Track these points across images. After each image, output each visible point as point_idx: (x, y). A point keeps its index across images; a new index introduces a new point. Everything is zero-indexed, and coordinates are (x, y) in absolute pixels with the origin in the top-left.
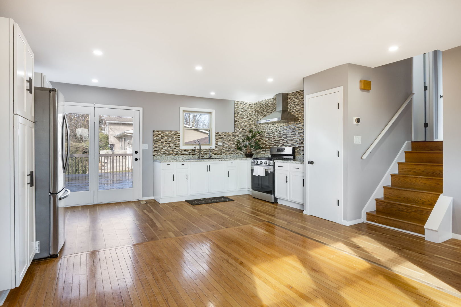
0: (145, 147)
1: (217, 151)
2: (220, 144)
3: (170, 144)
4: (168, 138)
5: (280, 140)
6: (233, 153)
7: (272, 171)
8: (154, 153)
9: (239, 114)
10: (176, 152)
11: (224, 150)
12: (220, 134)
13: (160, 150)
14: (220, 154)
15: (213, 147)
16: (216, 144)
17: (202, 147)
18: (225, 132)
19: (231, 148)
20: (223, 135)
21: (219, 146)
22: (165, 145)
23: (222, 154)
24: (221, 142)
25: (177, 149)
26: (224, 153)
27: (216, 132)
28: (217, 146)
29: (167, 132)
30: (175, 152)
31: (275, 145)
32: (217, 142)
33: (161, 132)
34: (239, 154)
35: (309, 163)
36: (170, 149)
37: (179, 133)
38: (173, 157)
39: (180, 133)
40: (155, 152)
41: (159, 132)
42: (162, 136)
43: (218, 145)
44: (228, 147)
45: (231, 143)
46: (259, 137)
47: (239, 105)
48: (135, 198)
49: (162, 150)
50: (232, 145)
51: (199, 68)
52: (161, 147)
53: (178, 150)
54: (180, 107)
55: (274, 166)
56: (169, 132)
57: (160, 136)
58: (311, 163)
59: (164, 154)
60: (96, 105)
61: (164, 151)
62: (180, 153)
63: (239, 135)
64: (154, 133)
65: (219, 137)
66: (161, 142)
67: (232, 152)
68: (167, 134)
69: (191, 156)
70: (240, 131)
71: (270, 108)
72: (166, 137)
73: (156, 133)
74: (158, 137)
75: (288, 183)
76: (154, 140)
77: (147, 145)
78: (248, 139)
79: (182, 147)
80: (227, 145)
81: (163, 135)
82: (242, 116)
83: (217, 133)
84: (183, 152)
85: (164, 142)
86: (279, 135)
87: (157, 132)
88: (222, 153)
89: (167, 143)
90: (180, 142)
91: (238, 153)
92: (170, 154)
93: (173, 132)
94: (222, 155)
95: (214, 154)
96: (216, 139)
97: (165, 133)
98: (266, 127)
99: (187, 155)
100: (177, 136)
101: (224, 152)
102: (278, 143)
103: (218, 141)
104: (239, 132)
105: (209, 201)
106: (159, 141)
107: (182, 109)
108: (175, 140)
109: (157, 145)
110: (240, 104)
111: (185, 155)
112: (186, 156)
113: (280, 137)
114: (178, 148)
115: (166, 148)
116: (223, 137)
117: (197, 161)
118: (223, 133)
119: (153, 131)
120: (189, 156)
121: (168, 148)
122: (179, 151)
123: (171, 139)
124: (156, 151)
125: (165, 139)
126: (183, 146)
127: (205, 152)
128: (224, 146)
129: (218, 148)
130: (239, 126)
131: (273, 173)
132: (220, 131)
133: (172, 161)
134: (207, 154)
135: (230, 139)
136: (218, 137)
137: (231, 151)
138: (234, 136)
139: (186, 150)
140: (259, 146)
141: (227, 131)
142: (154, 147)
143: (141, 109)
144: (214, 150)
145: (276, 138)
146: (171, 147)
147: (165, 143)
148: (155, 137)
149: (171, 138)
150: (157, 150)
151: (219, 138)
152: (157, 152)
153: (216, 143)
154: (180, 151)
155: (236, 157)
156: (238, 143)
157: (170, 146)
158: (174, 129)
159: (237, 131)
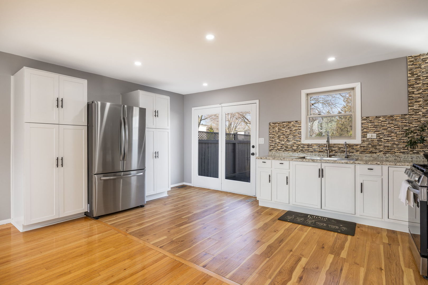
0: (262, 141)
1: (365, 148)
2: (372, 136)
3: (289, 138)
4: (286, 130)
6: (403, 153)
8: (270, 148)
9: (422, 78)
10: (296, 148)
11: (382, 147)
12: (373, 119)
13: (276, 145)
14: (371, 152)
15: (357, 140)
16: (364, 136)
17: (332, 141)
18: (384, 117)
20: (380, 122)
21: (369, 140)
22: (283, 139)
23: (376, 153)
24: (374, 133)
25: (297, 143)
26: (381, 151)
27: (362, 118)
28: (365, 139)
29: (285, 124)
30: (294, 148)
32: (365, 134)
33: (278, 124)
36: (288, 144)
37: (300, 123)
39: (302, 123)
40: (272, 147)
41: (276, 125)
42: (279, 129)
43: (368, 138)
44: (392, 140)
45: (399, 134)
47: (420, 62)
49: (279, 145)
50: (402, 138)
52: (278, 141)
53: (299, 145)
54: (301, 90)
56: (287, 124)
57: (277, 129)
59: (281, 149)
60: (223, 105)
61: (282, 145)
62: (301, 148)
63: (422, 119)
64: (270, 126)
65: (370, 124)
66: (277, 135)
67: (402, 150)
68: (285, 126)
69: (317, 153)
72: (283, 130)
73: (272, 125)
74: (274, 130)
76: (270, 133)
77: (263, 139)
79: (304, 141)
80: (390, 138)
81: (280, 127)
83: (365, 119)
84: (305, 148)
85: (281, 135)
87: (274, 125)
88: (377, 151)
89: (285, 136)
90: (302, 134)
92: (288, 150)
93: (292, 123)
94: (375, 155)
95: (358, 152)
96: (363, 128)
97: (282, 125)
99: (311, 152)
100: (297, 127)
101: (381, 149)
103: (369, 131)
104: (420, 113)
106: (275, 135)
107: (304, 92)
108: (294, 132)
109: (273, 139)
110: (424, 60)
111: (308, 151)
114: (299, 143)
115: (283, 143)
116: (380, 124)
119: (270, 124)
120: (314, 153)
121: (286, 143)
122: (299, 147)
123: (289, 132)
124: (272, 145)
125: (282, 132)
126: (305, 139)
127: (341, 149)
128: (383, 140)
129: (368, 143)
130: (421, 103)
132: (372, 114)
134: (344, 151)
135: (395, 126)
136: (367, 126)
137: (399, 149)
138: (407, 121)
139: (308, 145)
141: (389, 114)
142: (270, 141)
143: (257, 101)
144: (359, 146)
147: (282, 137)
148: (272, 130)
149: (289, 130)
150: (273, 144)
151: (369, 127)
152: (273, 147)
153: (363, 134)
154: (301, 146)
155: (411, 160)
157: (289, 140)
158: (294, 119)
159: (416, 111)
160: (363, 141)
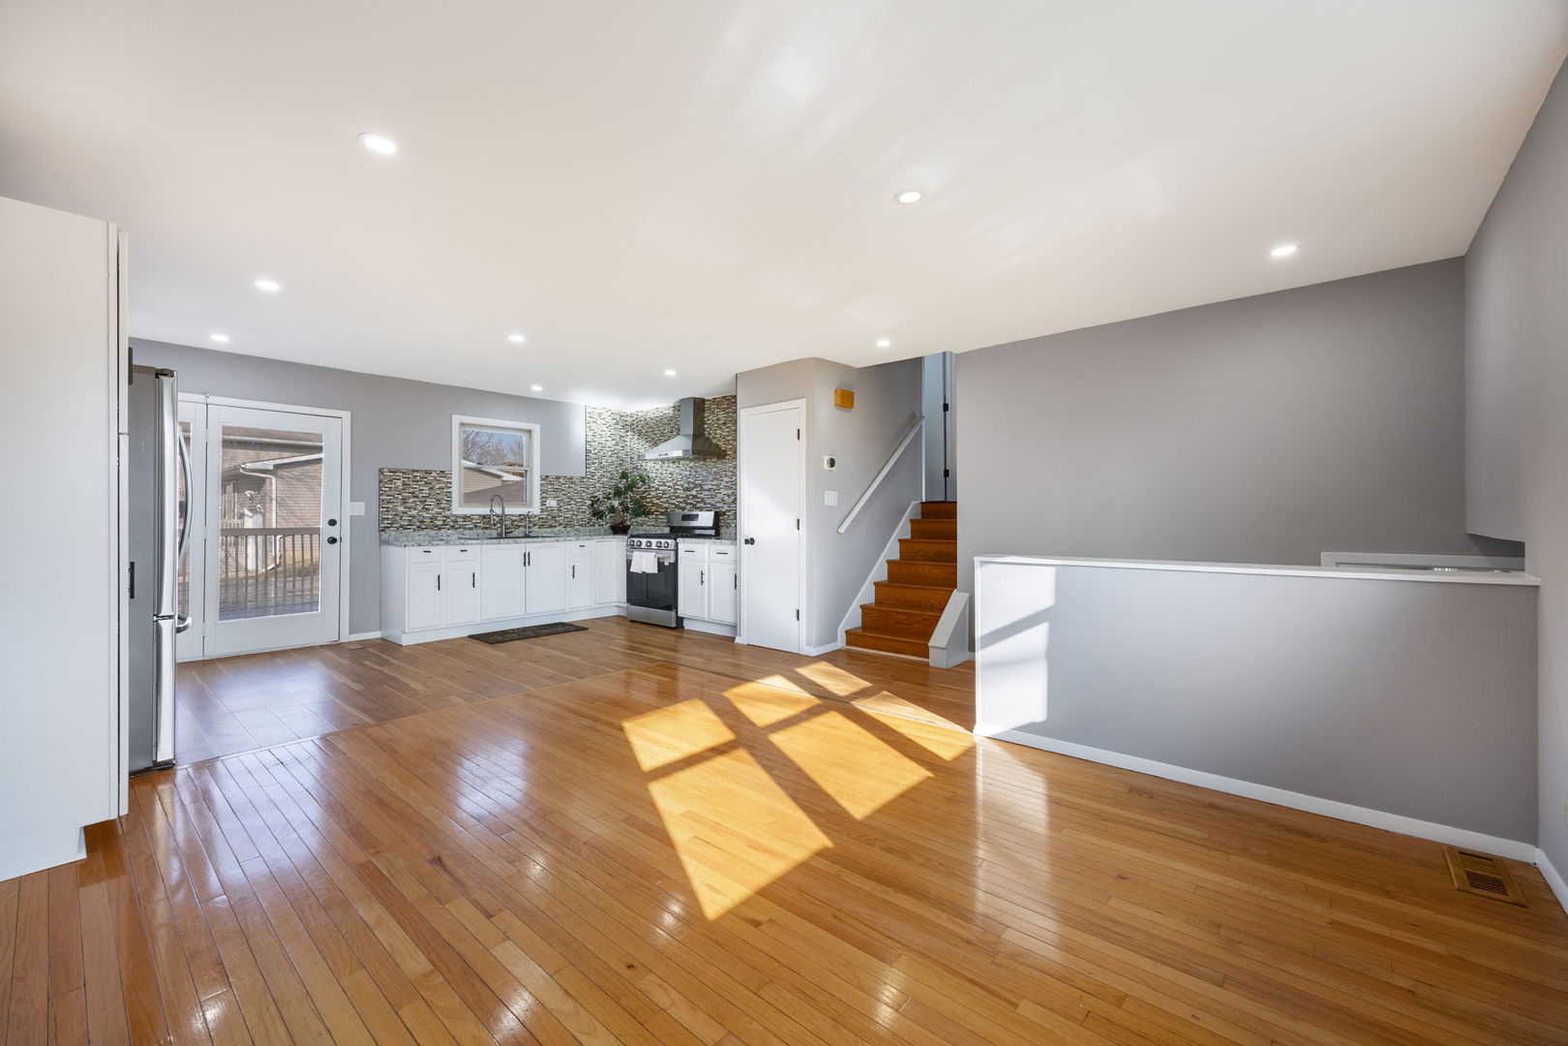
0: (360, 509)
1: (544, 520)
2: (552, 503)
3: (426, 503)
4: (421, 488)
5: (687, 497)
6: (582, 526)
7: (672, 561)
8: (382, 525)
9: (597, 436)
10: (441, 523)
11: (562, 518)
12: (553, 480)
13: (398, 518)
14: (551, 526)
15: (535, 509)
16: (543, 504)
17: (509, 511)
18: (565, 477)
19: (578, 512)
20: (560, 484)
21: (549, 509)
22: (413, 505)
23: (555, 527)
24: (554, 500)
25: (443, 514)
26: (561, 524)
27: (541, 476)
28: (544, 507)
29: (419, 475)
30: (437, 523)
31: (677, 507)
32: (545, 500)
33: (401, 474)
34: (597, 526)
35: (747, 542)
36: (425, 514)
37: (448, 476)
38: (433, 533)
39: (453, 476)
40: (386, 522)
41: (397, 474)
42: (404, 484)
43: (547, 506)
44: (572, 510)
45: (577, 502)
46: (642, 489)
47: (597, 416)
48: (329, 637)
49: (404, 518)
50: (581, 507)
51: (516, 338)
52: (401, 509)
53: (448, 517)
54: (451, 416)
55: (676, 551)
56: (423, 475)
57: (399, 483)
58: (750, 541)
59: (408, 527)
60: (212, 399)
61: (411, 518)
62: (451, 523)
63: (597, 485)
64: (382, 476)
65: (550, 487)
66: (400, 497)
67: (581, 523)
68: (418, 478)
69: (480, 531)
70: (599, 475)
71: (666, 426)
72: (414, 486)
73: (386, 477)
74: (393, 486)
75: (706, 583)
76: (381, 492)
77: (363, 504)
78: (618, 493)
79: (458, 509)
80: (569, 507)
81: (406, 479)
82: (602, 440)
83: (545, 478)
84: (459, 523)
85: (409, 498)
86: (686, 485)
87: (392, 474)
88: (557, 524)
89: (417, 500)
90: (453, 497)
91: (593, 525)
92: (424, 527)
93: (434, 474)
94: (555, 530)
95: (537, 527)
96: (543, 492)
97: (411, 476)
98: (658, 467)
99: (471, 529)
100: (443, 482)
101: (561, 522)
102: (685, 502)
103: (548, 496)
104: (596, 477)
105: (529, 633)
106: (396, 496)
107: (457, 419)
108: (439, 492)
109: (391, 506)
110: (600, 414)
111: (465, 528)
112: (468, 532)
113: (688, 490)
114: (449, 513)
115: (414, 513)
116: (560, 487)
117: (500, 543)
118: (558, 478)
119: (381, 471)
120: (475, 531)
121: (420, 513)
122: (448, 520)
123: (427, 492)
124: (388, 519)
125: (411, 490)
126: (460, 506)
127: (516, 522)
128: (562, 509)
129: (547, 513)
130: (596, 465)
131: (675, 566)
132: (553, 473)
133: (434, 543)
134: (520, 526)
135: (575, 492)
136: (547, 488)
137: (578, 520)
138: (585, 486)
139: (465, 518)
140: (641, 510)
141: (569, 475)
142: (381, 509)
143: (346, 415)
144: (537, 518)
145: (680, 493)
146: (428, 509)
147: (411, 500)
148: (386, 486)
149: (427, 488)
150: (390, 517)
151: (549, 490)
152: (389, 522)
153: (542, 500)
154: (452, 519)
155: (589, 533)
156: (595, 501)
157: (426, 507)
158: (435, 466)
159: (593, 474)
160: (542, 511)
